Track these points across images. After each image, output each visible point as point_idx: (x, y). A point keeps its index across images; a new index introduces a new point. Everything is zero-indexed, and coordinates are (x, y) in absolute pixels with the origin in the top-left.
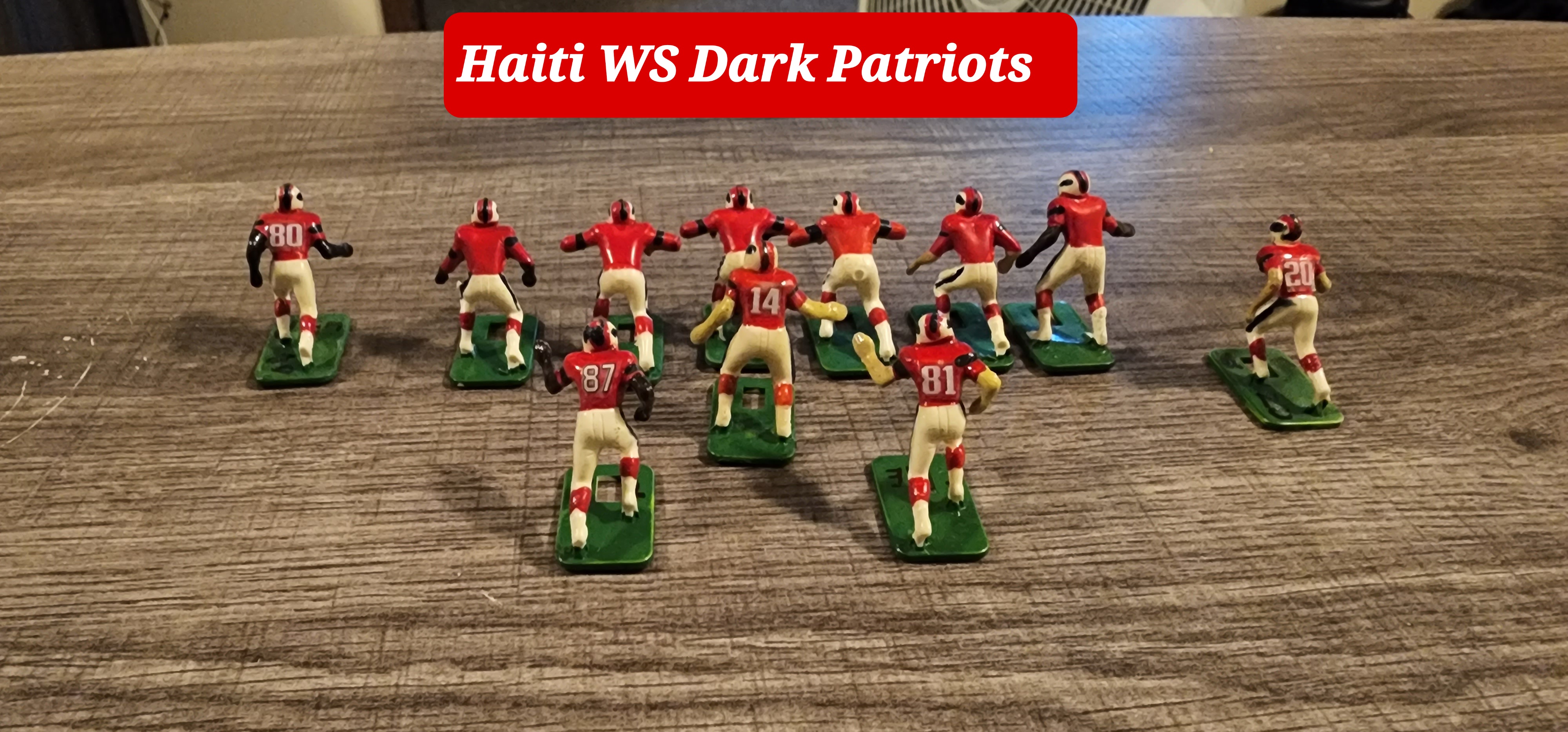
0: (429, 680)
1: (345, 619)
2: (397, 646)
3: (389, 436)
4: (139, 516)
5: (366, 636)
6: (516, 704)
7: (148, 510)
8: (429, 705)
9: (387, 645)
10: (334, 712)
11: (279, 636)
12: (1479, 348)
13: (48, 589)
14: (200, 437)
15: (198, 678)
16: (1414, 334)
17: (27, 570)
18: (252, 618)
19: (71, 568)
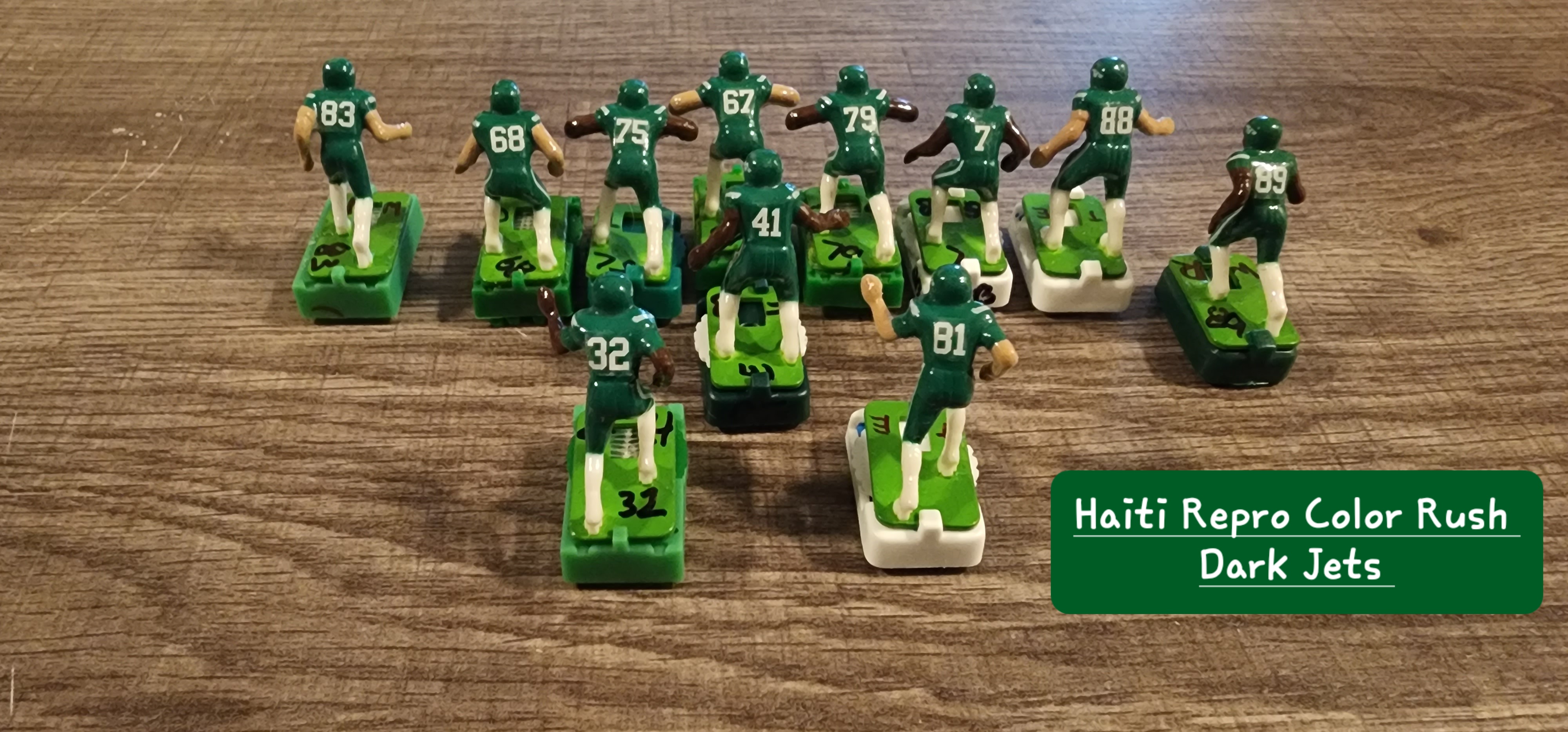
0: (472, 392)
1: (405, 346)
2: (447, 367)
3: (438, 205)
4: (233, 263)
5: (423, 359)
6: (541, 412)
7: (241, 258)
8: (472, 410)
9: (439, 366)
10: (397, 412)
11: (353, 356)
12: (1416, 157)
13: (165, 316)
14: (280, 201)
15: (290, 385)
16: (1361, 142)
17: (146, 300)
18: (330, 342)
19: (182, 300)
